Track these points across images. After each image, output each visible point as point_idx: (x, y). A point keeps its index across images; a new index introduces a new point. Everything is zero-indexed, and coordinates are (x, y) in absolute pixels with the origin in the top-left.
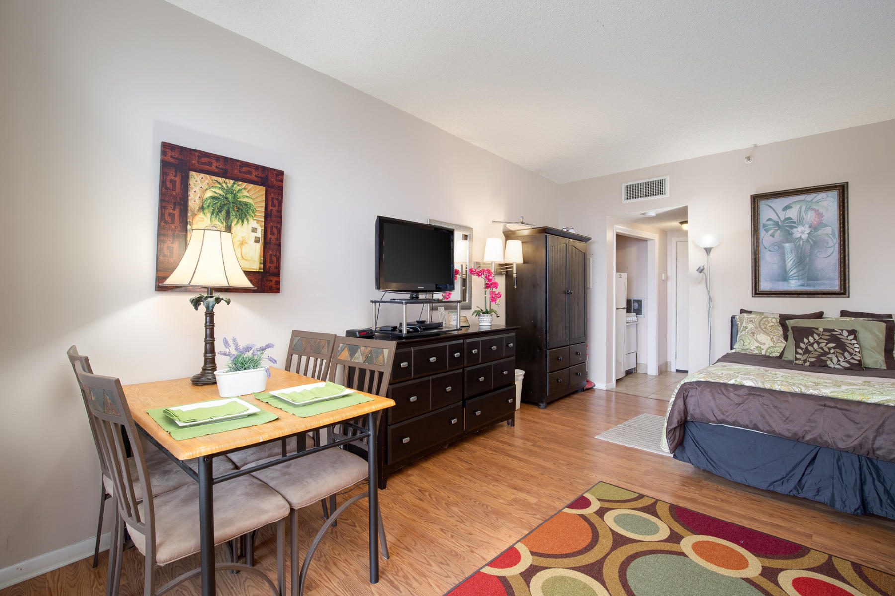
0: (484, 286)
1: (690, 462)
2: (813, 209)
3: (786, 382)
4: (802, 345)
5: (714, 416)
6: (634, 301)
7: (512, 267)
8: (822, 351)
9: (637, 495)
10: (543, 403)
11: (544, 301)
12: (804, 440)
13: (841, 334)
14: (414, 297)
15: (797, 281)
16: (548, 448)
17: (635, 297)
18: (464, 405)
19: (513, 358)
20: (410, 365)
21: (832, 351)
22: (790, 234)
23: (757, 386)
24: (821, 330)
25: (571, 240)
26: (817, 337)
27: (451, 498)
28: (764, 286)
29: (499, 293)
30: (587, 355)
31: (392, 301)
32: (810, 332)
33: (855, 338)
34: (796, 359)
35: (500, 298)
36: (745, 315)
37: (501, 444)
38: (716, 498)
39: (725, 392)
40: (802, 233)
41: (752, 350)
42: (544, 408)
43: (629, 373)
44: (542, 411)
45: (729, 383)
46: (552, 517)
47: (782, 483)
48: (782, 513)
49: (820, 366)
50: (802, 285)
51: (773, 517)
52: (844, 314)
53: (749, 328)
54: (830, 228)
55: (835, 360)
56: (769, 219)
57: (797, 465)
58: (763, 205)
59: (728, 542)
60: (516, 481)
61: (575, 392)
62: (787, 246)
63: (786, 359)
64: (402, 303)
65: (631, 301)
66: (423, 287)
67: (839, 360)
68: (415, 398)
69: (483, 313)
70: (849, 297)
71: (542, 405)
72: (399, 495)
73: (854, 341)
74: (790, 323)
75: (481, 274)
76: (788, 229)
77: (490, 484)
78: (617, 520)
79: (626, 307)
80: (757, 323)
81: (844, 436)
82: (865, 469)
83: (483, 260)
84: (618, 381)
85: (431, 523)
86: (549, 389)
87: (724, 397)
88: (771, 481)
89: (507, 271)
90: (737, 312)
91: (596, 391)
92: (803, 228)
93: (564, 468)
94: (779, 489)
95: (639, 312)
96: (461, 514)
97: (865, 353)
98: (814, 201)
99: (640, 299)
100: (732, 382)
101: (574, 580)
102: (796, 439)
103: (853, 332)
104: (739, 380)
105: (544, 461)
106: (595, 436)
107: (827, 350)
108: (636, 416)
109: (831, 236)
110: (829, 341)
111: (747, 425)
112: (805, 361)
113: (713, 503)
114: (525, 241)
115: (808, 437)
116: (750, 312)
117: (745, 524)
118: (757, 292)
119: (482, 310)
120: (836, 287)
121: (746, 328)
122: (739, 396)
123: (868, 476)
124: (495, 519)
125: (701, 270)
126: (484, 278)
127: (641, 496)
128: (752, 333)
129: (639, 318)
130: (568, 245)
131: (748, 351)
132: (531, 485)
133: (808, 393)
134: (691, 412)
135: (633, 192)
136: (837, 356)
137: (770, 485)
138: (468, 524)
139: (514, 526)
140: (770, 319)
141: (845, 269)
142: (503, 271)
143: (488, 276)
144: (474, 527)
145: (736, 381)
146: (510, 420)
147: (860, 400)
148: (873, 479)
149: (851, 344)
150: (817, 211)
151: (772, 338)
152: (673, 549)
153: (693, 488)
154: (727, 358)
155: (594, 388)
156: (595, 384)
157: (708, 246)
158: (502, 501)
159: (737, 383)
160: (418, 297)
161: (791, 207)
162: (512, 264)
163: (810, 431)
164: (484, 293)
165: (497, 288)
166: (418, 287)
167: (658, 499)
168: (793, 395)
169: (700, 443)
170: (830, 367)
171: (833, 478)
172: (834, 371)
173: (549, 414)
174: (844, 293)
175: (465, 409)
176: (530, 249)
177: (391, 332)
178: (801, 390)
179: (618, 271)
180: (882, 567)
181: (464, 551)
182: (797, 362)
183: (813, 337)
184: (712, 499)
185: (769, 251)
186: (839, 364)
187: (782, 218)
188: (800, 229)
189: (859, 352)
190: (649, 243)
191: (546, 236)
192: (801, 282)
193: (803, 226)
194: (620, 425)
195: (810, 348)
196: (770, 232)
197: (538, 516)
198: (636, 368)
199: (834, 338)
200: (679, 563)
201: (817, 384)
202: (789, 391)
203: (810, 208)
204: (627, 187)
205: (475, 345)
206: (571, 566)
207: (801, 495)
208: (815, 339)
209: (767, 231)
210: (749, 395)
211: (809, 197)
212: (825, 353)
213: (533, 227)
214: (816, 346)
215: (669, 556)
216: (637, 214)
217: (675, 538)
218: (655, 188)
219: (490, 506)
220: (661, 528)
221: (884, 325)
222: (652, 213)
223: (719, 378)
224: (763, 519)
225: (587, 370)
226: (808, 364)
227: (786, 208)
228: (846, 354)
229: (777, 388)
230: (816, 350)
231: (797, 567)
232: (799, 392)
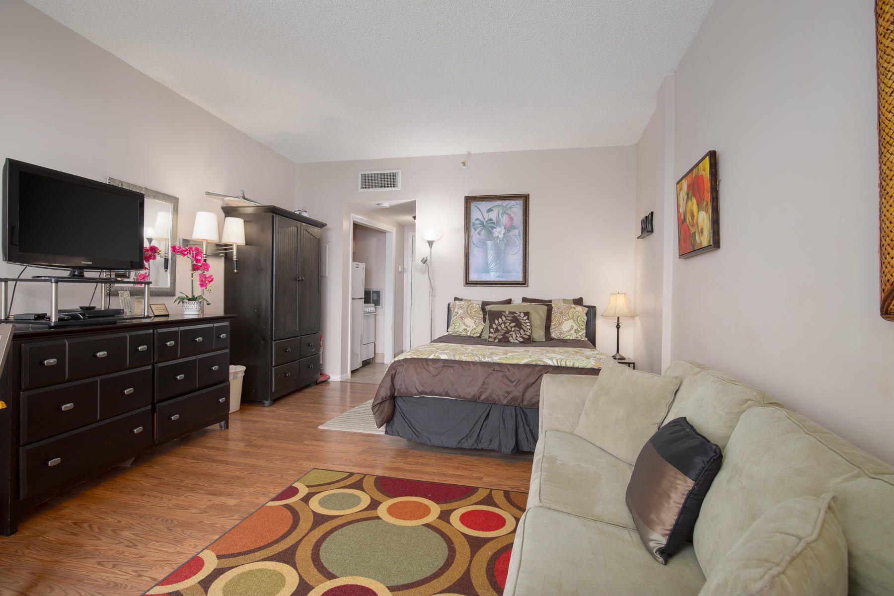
0: (190, 267)
1: (399, 435)
2: (507, 214)
3: (472, 353)
4: (494, 326)
5: (416, 389)
6: (373, 291)
7: (232, 249)
8: (506, 330)
9: (348, 474)
10: (267, 400)
11: (269, 287)
12: (480, 400)
13: (519, 316)
14: (76, 275)
15: (495, 273)
16: (264, 445)
17: (374, 287)
18: (153, 410)
19: (227, 351)
20: (61, 362)
21: (513, 329)
22: (491, 233)
23: (450, 359)
24: (507, 312)
25: (304, 224)
26: (504, 319)
27: (123, 522)
28: (473, 277)
29: (211, 276)
30: (321, 346)
31: (37, 279)
32: (499, 314)
33: (528, 319)
34: (490, 337)
35: (212, 283)
36: (457, 302)
37: (206, 451)
38: (417, 464)
39: (425, 365)
40: (500, 233)
41: (460, 332)
42: (268, 406)
43: (366, 363)
44: (266, 409)
45: (430, 358)
46: (252, 514)
47: (467, 439)
48: (465, 465)
49: (504, 342)
50: (498, 277)
51: (459, 469)
52: (525, 300)
53: (459, 313)
54: (517, 230)
55: (514, 336)
56: (477, 219)
57: (476, 423)
58: (473, 205)
59: (419, 498)
60: (217, 486)
61: (308, 386)
62: (489, 243)
63: (483, 338)
64: (50, 281)
65: (370, 292)
66: (91, 263)
67: (517, 337)
68: (70, 406)
69: (189, 300)
70: (528, 286)
71: (267, 403)
72: (39, 536)
73: (527, 321)
74: (488, 308)
75: (186, 253)
76: (490, 229)
77: (181, 495)
78: (322, 503)
79: (364, 297)
80: (465, 309)
81: (505, 393)
82: (519, 417)
83: (192, 236)
84: (353, 372)
85: (86, 558)
86: (275, 384)
87: (424, 371)
88: (459, 439)
89: (226, 253)
90: (452, 301)
91: (331, 383)
92: (500, 229)
93: (278, 462)
94: (465, 445)
95: (377, 303)
96: (134, 537)
97: (534, 330)
98: (508, 206)
99: (378, 290)
100: (431, 357)
101: (261, 571)
102: (475, 400)
103: (527, 314)
104: (437, 355)
105: (256, 459)
106: (318, 426)
107: (509, 328)
108: (364, 402)
109: (518, 237)
110: (512, 322)
111: (441, 394)
112: (495, 339)
113: (414, 468)
114: (248, 220)
115: (482, 398)
116: (461, 300)
117: (437, 479)
118: (468, 283)
119: (187, 297)
120: (520, 278)
121: (457, 313)
122: (436, 368)
123: (520, 421)
124: (180, 532)
125: (424, 261)
126: (191, 257)
127: (351, 474)
128: (461, 318)
129: (377, 309)
130: (299, 229)
131: (458, 333)
132: (235, 487)
133: (484, 361)
134: (398, 387)
135: (369, 181)
136: (516, 333)
137: (459, 442)
138: (140, 546)
139: (202, 534)
140: (475, 305)
141: (526, 264)
142: (221, 253)
143: (196, 256)
144: (149, 548)
145: (435, 355)
146: (223, 423)
147: (516, 363)
148: (524, 424)
149: (525, 323)
150: (509, 215)
151: (475, 321)
152: (370, 516)
153: (400, 458)
154: (442, 340)
155: (329, 380)
156: (330, 376)
157: (430, 239)
158: (194, 511)
159: (435, 357)
160: (83, 276)
161: (493, 210)
162: (232, 245)
163: (484, 392)
164: (191, 276)
165: (208, 270)
166: (82, 262)
167: (366, 473)
168: (474, 363)
169: (406, 416)
170: (511, 342)
171: (499, 428)
172: (515, 345)
173: (273, 411)
174: (525, 284)
175: (155, 414)
176: (254, 229)
177: (33, 321)
178: (480, 358)
179: (354, 260)
180: (522, 489)
181: (128, 577)
182: (490, 340)
183: (501, 318)
184: (414, 465)
185: (477, 246)
186: (517, 340)
187: (486, 219)
188: (498, 229)
189: (529, 329)
190: (387, 234)
191: (273, 216)
192: (498, 274)
193: (500, 227)
194: (346, 413)
195: (499, 328)
196: (478, 230)
197: (236, 517)
198: (374, 358)
199: (515, 320)
200: (372, 526)
201: (492, 353)
202: (471, 361)
203: (504, 213)
204: (364, 176)
205: (172, 336)
206: (263, 557)
207: (480, 447)
208: (503, 321)
209: (475, 229)
210: (443, 366)
211: (505, 203)
212: (508, 332)
213: (257, 205)
214: (503, 326)
215: (364, 523)
216: (373, 204)
217: (374, 505)
218: (388, 180)
219: (175, 519)
220: (363, 500)
221: (546, 307)
222: (386, 205)
223: (422, 354)
224: (451, 473)
225: (321, 362)
226: (497, 340)
227: (490, 210)
228: (522, 331)
229: (464, 359)
230: (503, 329)
231: (467, 505)
232: (478, 361)
